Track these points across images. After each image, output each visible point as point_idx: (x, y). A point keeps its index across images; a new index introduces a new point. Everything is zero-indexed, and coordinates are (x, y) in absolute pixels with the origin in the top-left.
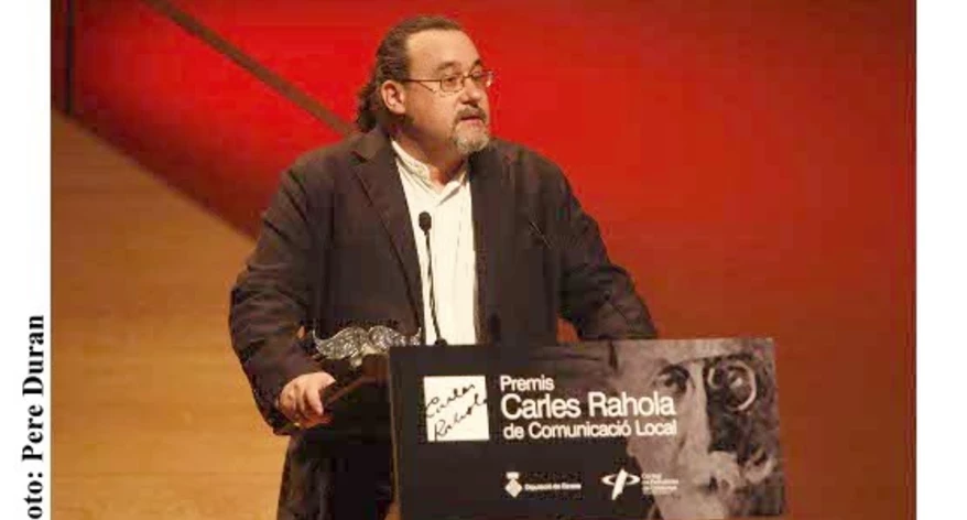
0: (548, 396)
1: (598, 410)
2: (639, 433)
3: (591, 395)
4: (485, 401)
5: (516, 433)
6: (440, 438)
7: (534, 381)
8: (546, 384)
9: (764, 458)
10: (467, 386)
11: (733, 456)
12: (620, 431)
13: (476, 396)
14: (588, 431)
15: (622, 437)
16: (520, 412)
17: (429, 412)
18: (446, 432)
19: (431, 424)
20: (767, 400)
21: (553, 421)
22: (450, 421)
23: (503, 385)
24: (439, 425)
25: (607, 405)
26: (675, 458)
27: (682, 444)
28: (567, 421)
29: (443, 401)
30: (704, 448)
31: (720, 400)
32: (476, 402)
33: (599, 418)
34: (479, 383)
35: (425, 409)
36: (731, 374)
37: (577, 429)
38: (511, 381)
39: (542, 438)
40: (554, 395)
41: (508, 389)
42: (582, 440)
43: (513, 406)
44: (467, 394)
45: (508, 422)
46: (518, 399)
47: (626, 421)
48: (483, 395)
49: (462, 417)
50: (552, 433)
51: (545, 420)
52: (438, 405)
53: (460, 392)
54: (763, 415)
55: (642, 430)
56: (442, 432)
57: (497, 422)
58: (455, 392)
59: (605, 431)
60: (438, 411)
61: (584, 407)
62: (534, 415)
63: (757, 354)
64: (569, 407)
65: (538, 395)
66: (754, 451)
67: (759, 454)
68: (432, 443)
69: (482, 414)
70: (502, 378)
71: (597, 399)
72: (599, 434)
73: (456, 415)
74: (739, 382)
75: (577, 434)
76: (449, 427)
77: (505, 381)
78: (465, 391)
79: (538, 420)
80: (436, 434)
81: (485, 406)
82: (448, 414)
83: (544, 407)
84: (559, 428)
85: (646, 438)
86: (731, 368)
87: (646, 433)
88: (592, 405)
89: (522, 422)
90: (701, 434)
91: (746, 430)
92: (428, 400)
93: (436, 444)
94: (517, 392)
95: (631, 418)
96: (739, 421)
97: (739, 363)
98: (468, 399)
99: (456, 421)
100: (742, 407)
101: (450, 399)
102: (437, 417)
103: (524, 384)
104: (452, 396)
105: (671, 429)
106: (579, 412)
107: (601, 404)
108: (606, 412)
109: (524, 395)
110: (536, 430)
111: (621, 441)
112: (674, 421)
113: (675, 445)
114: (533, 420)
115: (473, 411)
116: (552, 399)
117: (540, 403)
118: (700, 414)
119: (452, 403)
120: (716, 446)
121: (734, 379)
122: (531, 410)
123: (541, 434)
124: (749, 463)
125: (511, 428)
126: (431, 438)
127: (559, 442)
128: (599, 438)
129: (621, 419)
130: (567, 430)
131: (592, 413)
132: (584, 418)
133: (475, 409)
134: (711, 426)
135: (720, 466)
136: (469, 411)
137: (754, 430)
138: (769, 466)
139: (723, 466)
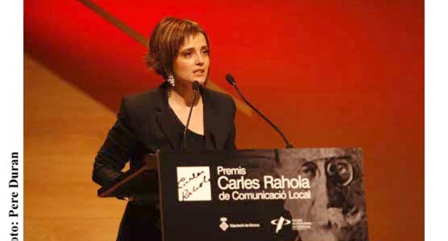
0: (242, 177)
1: (269, 185)
2: (290, 198)
3: (265, 177)
4: (209, 180)
5: (225, 197)
6: (185, 200)
7: (235, 170)
8: (242, 171)
10: (200, 172)
11: (340, 210)
12: (281, 196)
13: (205, 177)
14: (264, 196)
15: (281, 200)
16: (228, 186)
17: (180, 185)
18: (188, 196)
19: (180, 192)
20: (358, 180)
21: (245, 191)
22: (191, 190)
23: (219, 171)
24: (185, 193)
25: (274, 183)
26: (310, 210)
27: (313, 203)
28: (252, 191)
29: (187, 180)
30: (325, 206)
31: (334, 180)
32: (204, 181)
33: (270, 189)
34: (206, 170)
35: (177, 184)
36: (340, 167)
37: (258, 195)
38: (223, 170)
39: (239, 200)
40: (246, 177)
41: (222, 174)
42: (260, 200)
43: (224, 183)
44: (200, 176)
45: (221, 191)
46: (227, 179)
47: (284, 191)
48: (208, 177)
49: (197, 189)
50: (244, 197)
51: (241, 190)
52: (184, 182)
53: (196, 175)
55: (292, 196)
56: (187, 196)
57: (215, 191)
58: (194, 175)
59: (273, 196)
60: (184, 185)
61: (262, 183)
62: (235, 187)
63: (354, 156)
64: (254, 183)
65: (237, 177)
66: (351, 208)
67: (354, 209)
68: (181, 202)
69: (207, 186)
70: (219, 168)
71: (269, 180)
72: (269, 198)
73: (194, 188)
74: (344, 171)
75: (257, 197)
76: (190, 193)
77: (220, 169)
78: (199, 174)
79: (237, 190)
80: (184, 197)
81: (209, 183)
82: (189, 187)
83: (240, 184)
84: (248, 194)
85: (295, 200)
86: (340, 164)
87: (294, 197)
88: (266, 183)
89: (229, 191)
90: (324, 199)
91: (347, 197)
92: (179, 179)
93: (183, 202)
94: (226, 175)
95: (286, 190)
96: (343, 191)
97: (344, 161)
98: (200, 179)
99: (194, 190)
100: (345, 184)
101: (190, 179)
102: (184, 188)
103: (230, 171)
104: (192, 177)
105: (308, 195)
106: (259, 186)
107: (271, 182)
108: (273, 186)
109: (230, 177)
110: (236, 195)
111: (281, 202)
112: (309, 192)
113: (309, 204)
114: (234, 190)
115: (203, 185)
116: (245, 179)
117: (239, 181)
118: (323, 188)
119: (191, 181)
120: (331, 205)
121: (341, 169)
122: (234, 184)
123: (239, 197)
124: (349, 214)
125: (223, 194)
126: (181, 199)
127: (249, 202)
128: (269, 200)
129: (281, 190)
130: (252, 195)
131: (266, 187)
132: (262, 189)
133: (204, 184)
134: (329, 194)
135: (333, 215)
136: (201, 185)
137: (351, 196)
138: (359, 215)
139: (334, 215)
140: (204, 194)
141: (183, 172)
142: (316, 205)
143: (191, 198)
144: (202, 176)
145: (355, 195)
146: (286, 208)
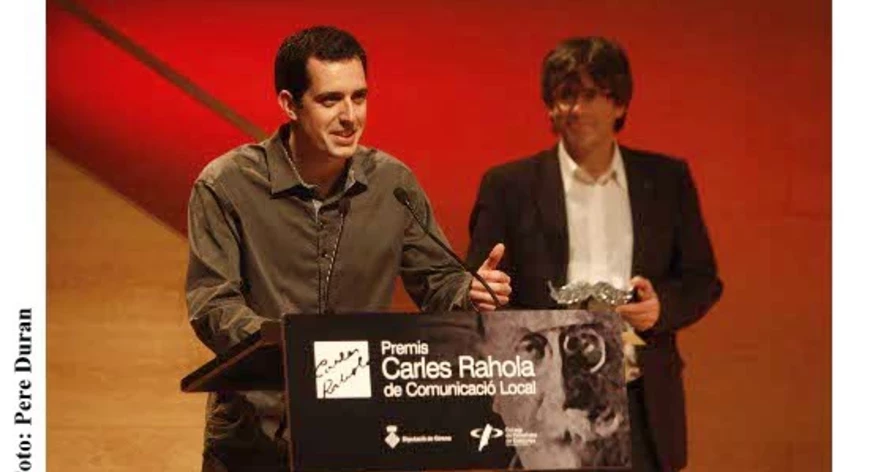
0: (423, 359)
1: (467, 372)
2: (503, 392)
3: (462, 359)
4: (368, 364)
5: (395, 391)
6: (328, 396)
7: (411, 346)
8: (422, 349)
9: (612, 416)
10: (352, 350)
11: (585, 413)
12: (486, 390)
13: (360, 359)
14: (459, 390)
15: (487, 397)
16: (398, 373)
17: (318, 373)
18: (333, 390)
19: (320, 384)
20: (615, 363)
21: (428, 381)
22: (336, 381)
23: (384, 349)
24: (328, 384)
25: (475, 368)
26: (535, 412)
27: (540, 402)
28: (439, 381)
29: (331, 363)
30: (560, 406)
31: (575, 364)
32: (360, 364)
33: (468, 379)
34: (362, 347)
36: (584, 341)
37: (448, 388)
38: (391, 346)
39: (418, 396)
40: (428, 359)
41: (388, 353)
42: (453, 397)
43: (392, 368)
44: (352, 357)
45: (388, 382)
46: (397, 361)
47: (491, 382)
48: (366, 358)
49: (347, 378)
50: (426, 392)
51: (421, 381)
52: (326, 367)
53: (346, 355)
54: (610, 377)
55: (506, 389)
56: (330, 391)
57: (378, 382)
58: (342, 355)
59: (473, 390)
60: (326, 372)
61: (455, 369)
62: (411, 376)
63: (607, 324)
64: (442, 368)
65: (413, 358)
66: (603, 408)
67: (608, 410)
68: (320, 400)
69: (365, 373)
70: (383, 343)
71: (467, 363)
72: (468, 393)
73: (342, 376)
74: (591, 348)
75: (448, 392)
76: (336, 386)
77: (386, 345)
78: (350, 354)
79: (415, 380)
80: (325, 392)
81: (368, 367)
82: (334, 375)
83: (420, 369)
84: (433, 387)
85: (510, 396)
86: (584, 336)
87: (510, 392)
88: (462, 367)
89: (400, 382)
90: (558, 394)
91: (597, 390)
92: (317, 361)
93: (325, 400)
94: (396, 355)
95: (496, 379)
96: (591, 384)
97: (592, 332)
98: (352, 362)
99: (342, 380)
100: (594, 370)
101: (336, 362)
102: (326, 377)
103: (402, 349)
104: (339, 358)
105: (530, 389)
106: (450, 372)
107: (470, 367)
108: (473, 375)
109: (403, 358)
110: (412, 389)
111: (488, 399)
112: (534, 382)
113: (535, 404)
114: (410, 380)
116: (426, 363)
117: (416, 365)
118: (556, 376)
119: (338, 365)
120: (569, 404)
121: (587, 345)
122: (409, 371)
123: (417, 392)
124: (599, 419)
125: (391, 387)
126: (320, 395)
127: (433, 399)
128: (468, 397)
129: (487, 380)
130: (439, 388)
131: (462, 375)
132: (455, 378)
133: (359, 370)
134: (566, 386)
135: (574, 422)
136: (354, 372)
137: (604, 391)
138: (616, 421)
139: (576, 421)
140: (360, 387)
141: (325, 351)
142: (545, 404)
143: (339, 394)
144: (355, 357)
145: (609, 387)
146: (495, 409)
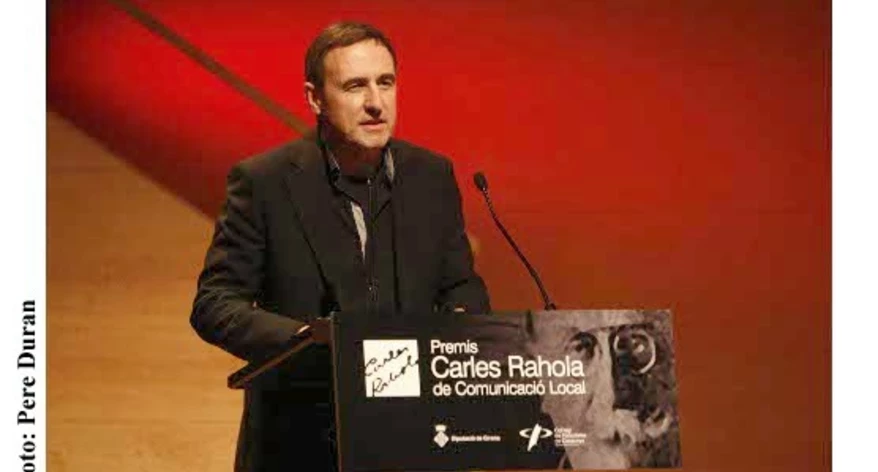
0: (472, 358)
1: (516, 371)
3: (511, 358)
4: (417, 362)
5: (444, 390)
6: (377, 395)
7: (460, 345)
8: (471, 347)
9: (661, 416)
10: (401, 349)
11: (635, 413)
12: (535, 390)
13: (409, 358)
14: (508, 389)
15: (538, 396)
16: (447, 372)
17: (368, 371)
18: (382, 389)
19: (369, 381)
20: (665, 364)
21: (478, 380)
22: (386, 379)
23: (433, 347)
24: (377, 383)
25: (524, 368)
26: (584, 412)
27: (590, 402)
28: (489, 380)
29: (380, 361)
30: (610, 407)
31: (625, 365)
32: (409, 363)
33: (518, 378)
34: (412, 346)
35: (364, 368)
36: (634, 341)
37: (498, 387)
38: (441, 345)
39: (467, 396)
40: (478, 358)
41: (438, 352)
42: (503, 397)
43: (442, 367)
44: (401, 355)
45: (437, 381)
46: (446, 360)
47: (541, 381)
48: (415, 357)
49: (396, 377)
50: (475, 391)
51: (470, 380)
52: (376, 365)
53: (395, 354)
54: (661, 377)
55: (555, 389)
56: (379, 389)
57: (427, 381)
58: (391, 353)
59: (522, 390)
60: (375, 370)
61: (504, 368)
62: (460, 375)
63: (657, 324)
64: (491, 368)
65: (462, 357)
66: (653, 409)
67: (657, 412)
68: (369, 398)
69: (414, 372)
70: (433, 342)
71: (516, 362)
72: (517, 392)
73: (391, 375)
74: (641, 348)
75: (497, 392)
76: (385, 384)
77: (435, 344)
78: (400, 352)
79: (463, 379)
80: (374, 390)
81: (417, 367)
82: (384, 374)
83: (469, 368)
84: (482, 387)
85: (560, 396)
86: (634, 336)
87: (559, 392)
88: (512, 367)
89: (450, 381)
90: (606, 393)
91: (646, 391)
92: (366, 361)
93: (374, 399)
94: (446, 354)
95: (546, 379)
96: (640, 384)
97: (642, 332)
98: (402, 360)
99: (391, 379)
100: (643, 371)
101: (385, 360)
102: (375, 375)
103: (451, 348)
104: (388, 357)
105: (580, 389)
106: (499, 373)
107: (520, 367)
108: (523, 373)
109: (452, 357)
110: (462, 388)
112: (583, 382)
113: (583, 403)
114: (459, 379)
115: (407, 370)
116: (476, 362)
117: (466, 364)
118: (606, 376)
119: (387, 363)
120: (620, 404)
121: (636, 345)
122: (457, 370)
123: (467, 391)
124: (649, 420)
125: (440, 386)
126: (369, 394)
127: (482, 399)
128: (517, 396)
129: (536, 379)
130: (488, 388)
131: (511, 374)
132: (504, 378)
133: (408, 368)
135: (623, 422)
136: (403, 371)
137: (653, 392)
138: (666, 422)
139: (625, 422)
140: (408, 386)
141: (374, 349)
143: (388, 393)
144: (404, 356)
145: (659, 388)
146: (544, 409)
